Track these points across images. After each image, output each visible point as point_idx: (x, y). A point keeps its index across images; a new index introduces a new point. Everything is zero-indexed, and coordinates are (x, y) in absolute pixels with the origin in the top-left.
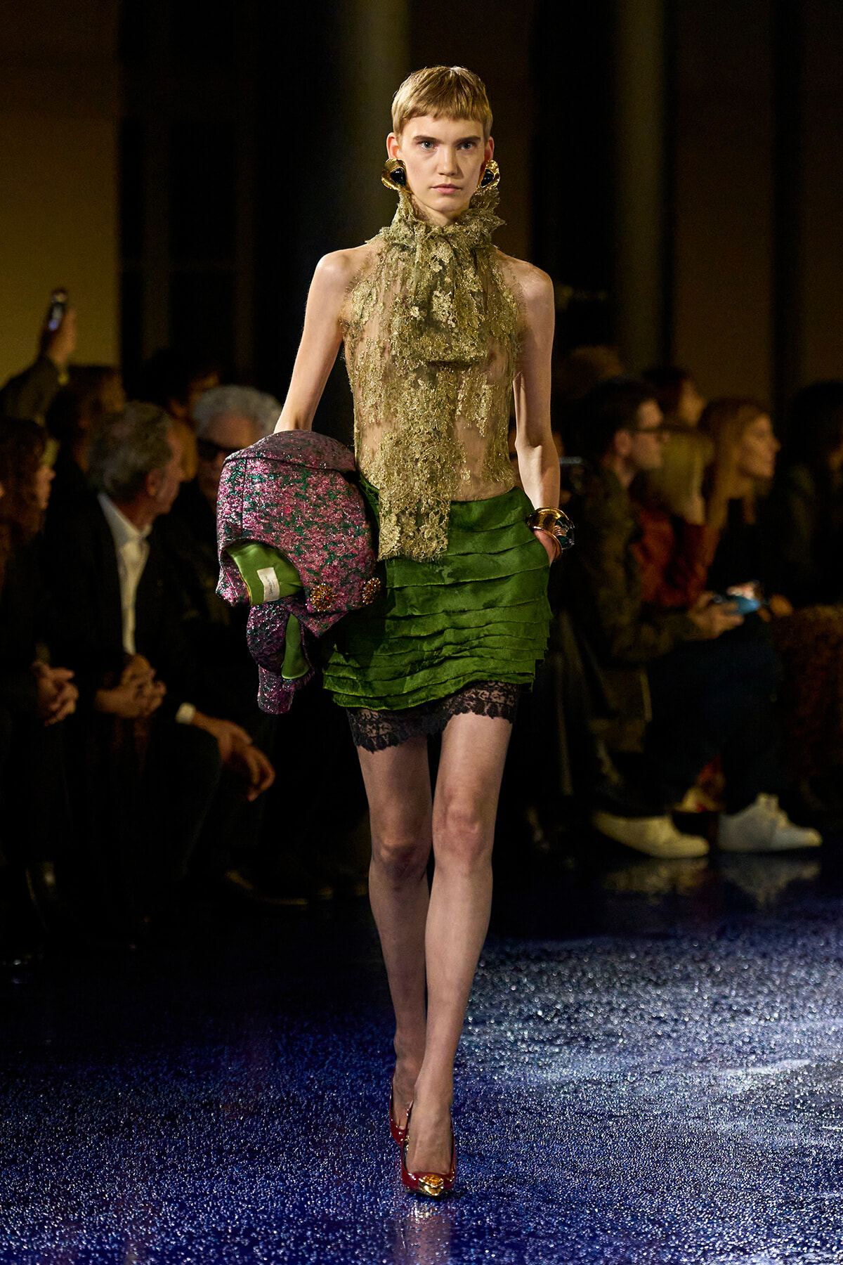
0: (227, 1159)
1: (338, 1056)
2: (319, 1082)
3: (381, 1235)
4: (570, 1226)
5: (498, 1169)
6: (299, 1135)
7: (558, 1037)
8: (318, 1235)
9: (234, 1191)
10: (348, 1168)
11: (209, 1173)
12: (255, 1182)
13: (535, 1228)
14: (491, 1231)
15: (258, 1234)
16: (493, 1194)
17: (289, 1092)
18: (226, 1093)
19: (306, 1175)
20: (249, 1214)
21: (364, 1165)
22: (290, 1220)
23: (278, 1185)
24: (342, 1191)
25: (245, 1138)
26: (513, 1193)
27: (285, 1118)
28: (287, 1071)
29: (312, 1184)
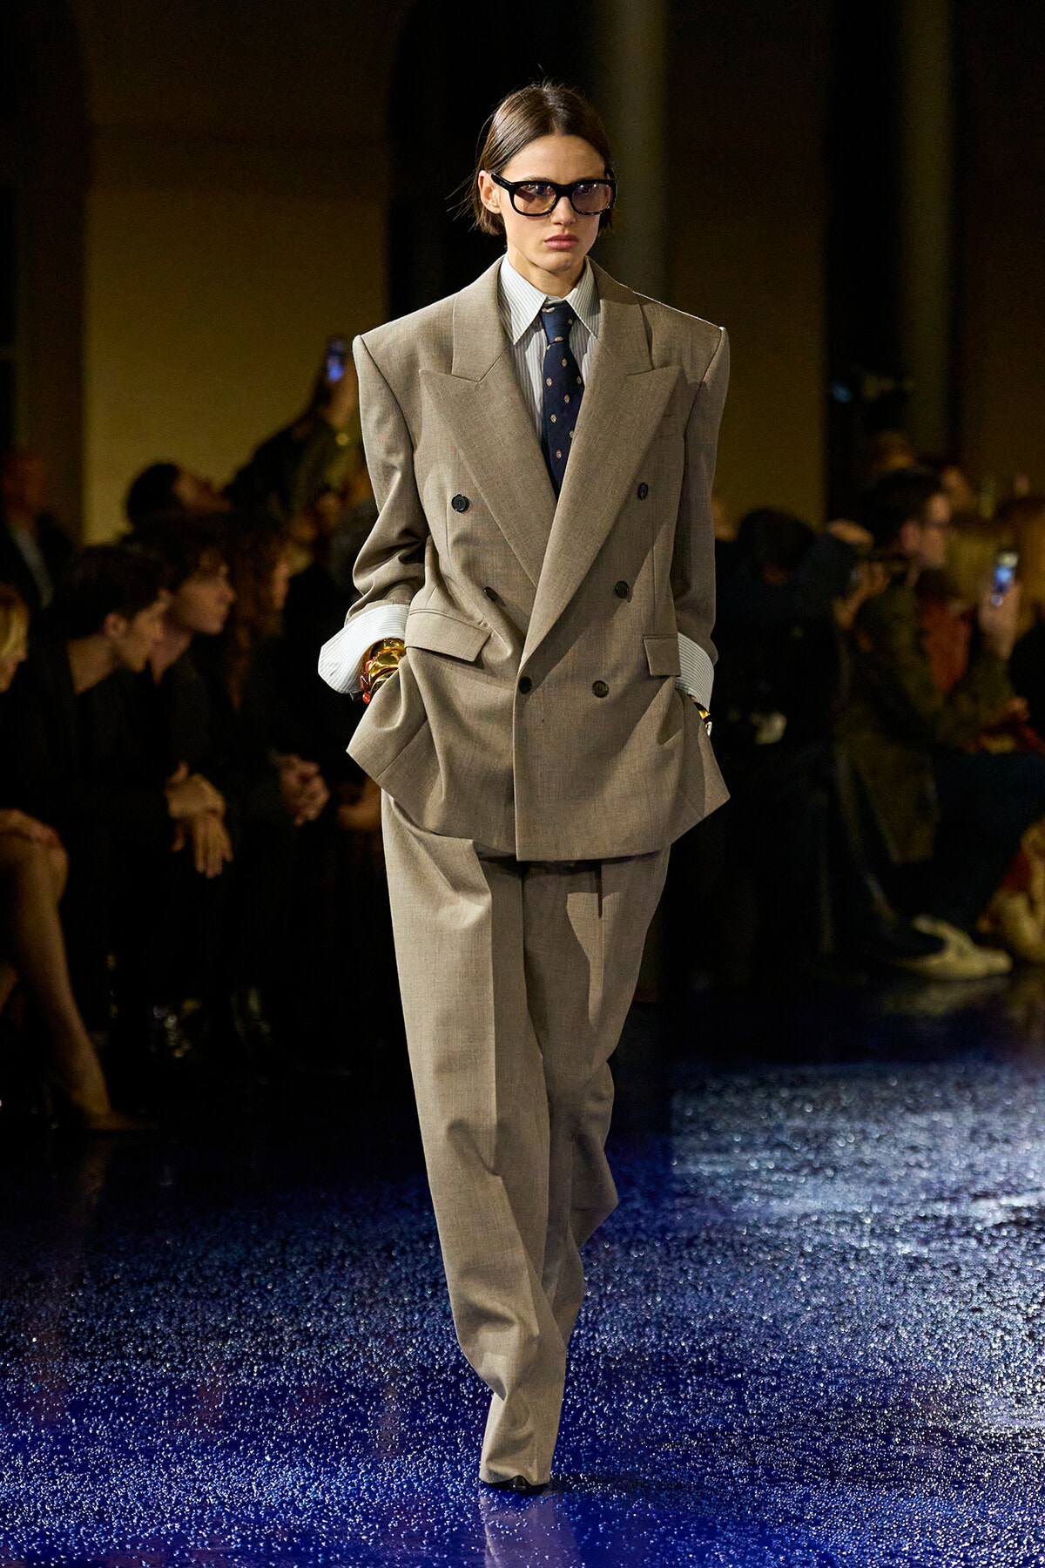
4: (795, 1363)
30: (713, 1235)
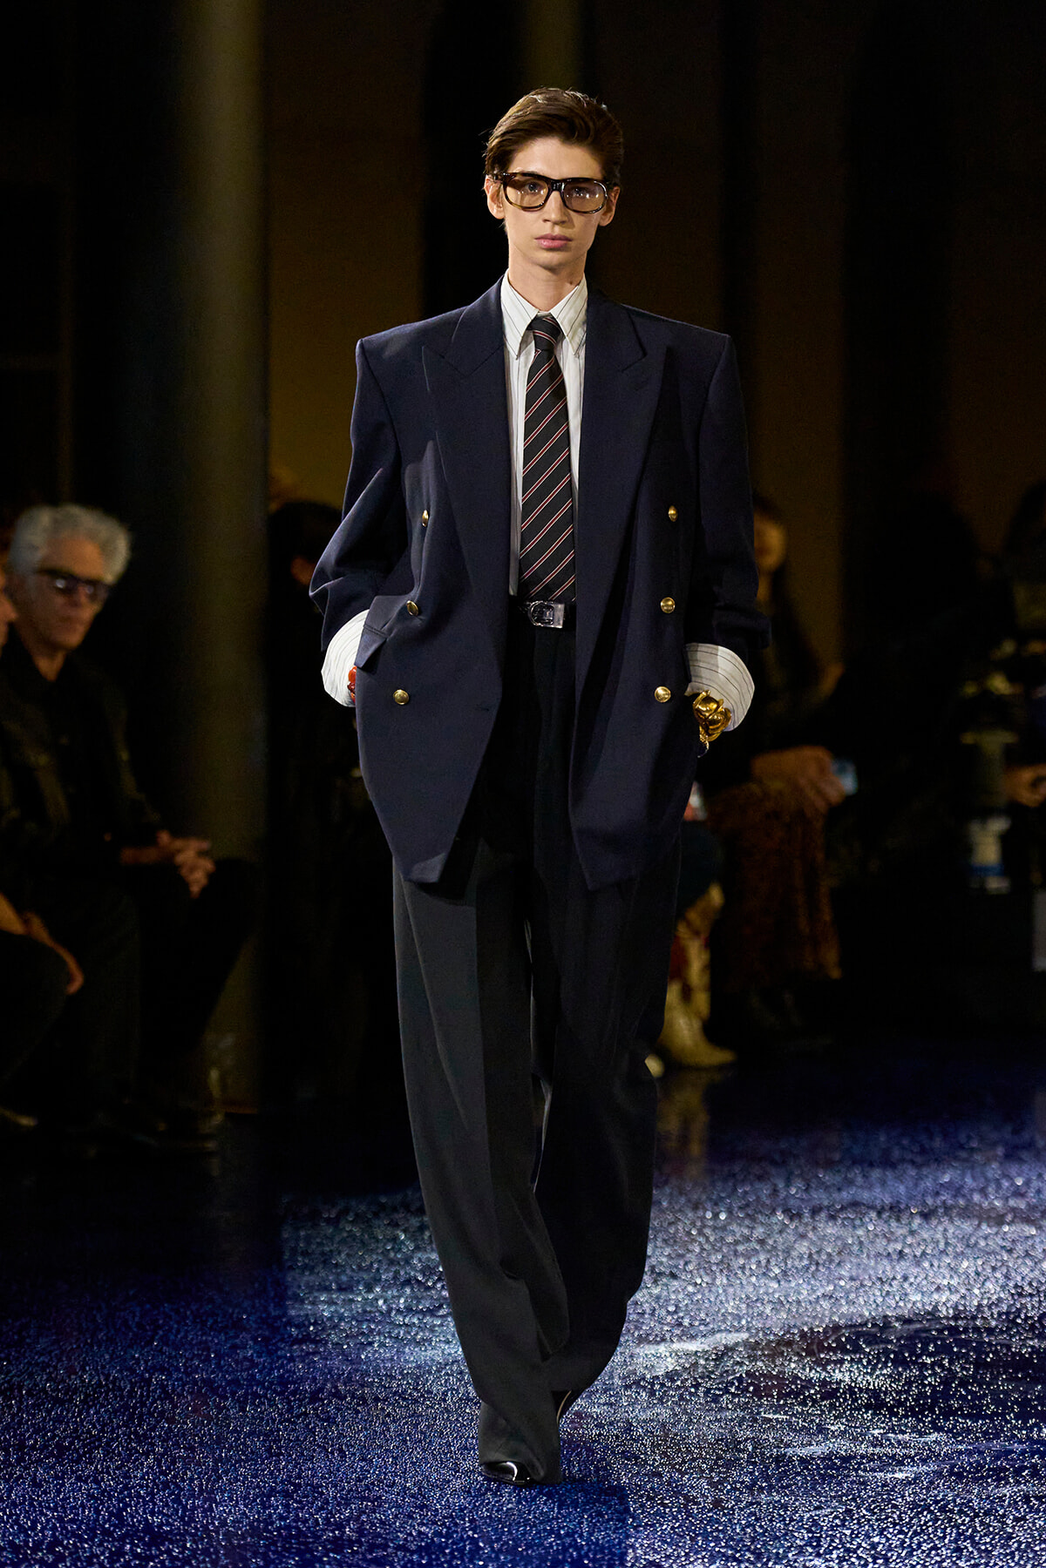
0: (30, 1456)
1: (170, 1330)
2: (146, 1362)
3: (215, 1548)
5: (362, 1467)
6: (119, 1427)
7: (441, 1306)
8: (139, 1550)
9: (38, 1496)
10: (178, 1467)
11: (7, 1474)
12: (63, 1485)
13: (406, 1539)
14: (351, 1543)
15: (66, 1548)
16: (355, 1498)
17: (109, 1375)
18: (31, 1376)
19: (126, 1476)
20: (54, 1524)
21: (198, 1464)
22: (106, 1532)
23: (91, 1488)
24: (170, 1495)
25: (52, 1431)
26: (380, 1497)
27: (102, 1406)
28: (107, 1349)
29: (133, 1487)
30: (341, 1387)
